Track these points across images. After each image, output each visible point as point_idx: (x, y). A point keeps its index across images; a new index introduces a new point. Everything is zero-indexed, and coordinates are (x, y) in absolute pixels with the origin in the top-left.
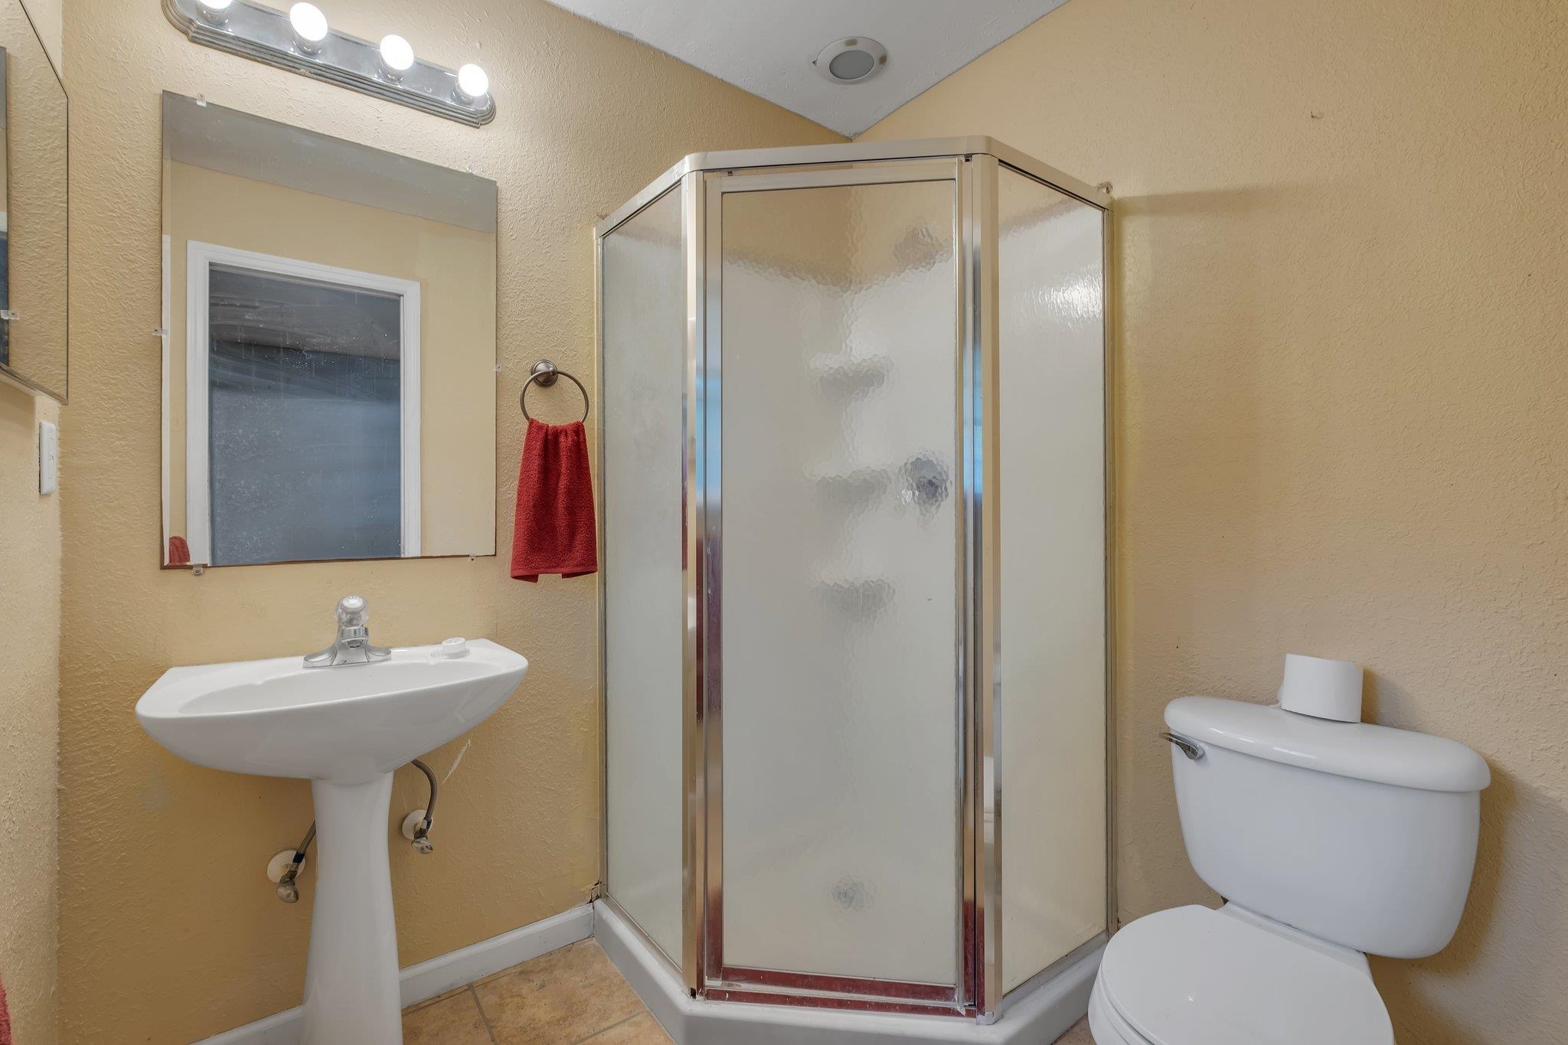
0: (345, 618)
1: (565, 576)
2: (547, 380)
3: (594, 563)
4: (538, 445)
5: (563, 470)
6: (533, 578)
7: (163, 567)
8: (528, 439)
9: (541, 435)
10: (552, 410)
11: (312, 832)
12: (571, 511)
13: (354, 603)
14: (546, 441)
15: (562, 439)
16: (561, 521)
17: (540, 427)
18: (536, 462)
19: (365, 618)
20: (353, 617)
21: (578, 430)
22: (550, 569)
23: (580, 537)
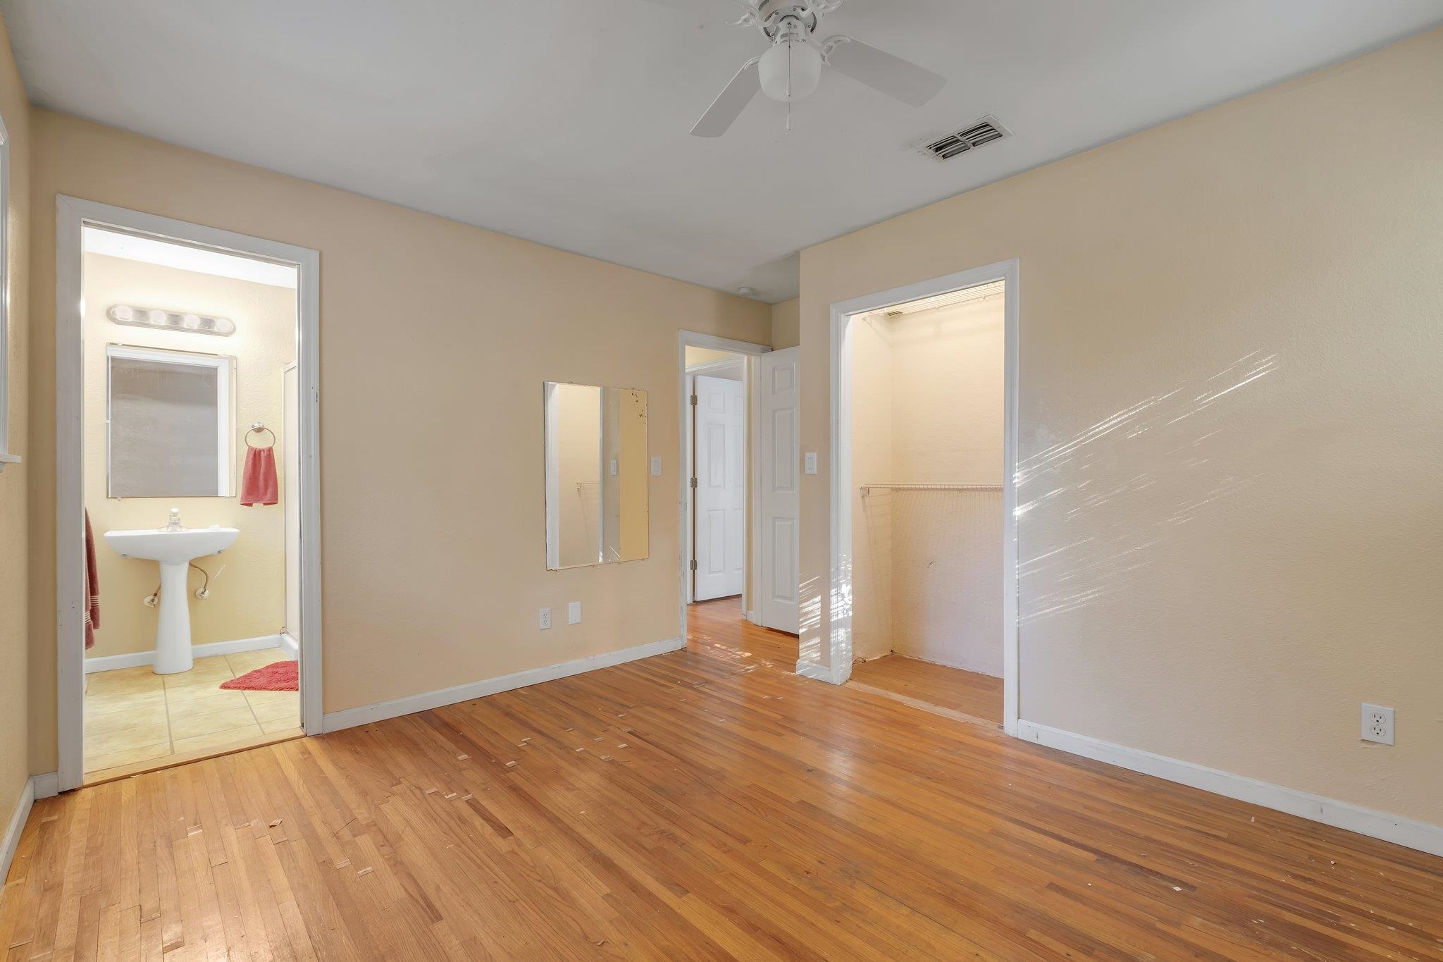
0: (172, 515)
1: (265, 504)
2: (259, 430)
3: (277, 499)
4: (251, 456)
5: (263, 465)
6: (250, 505)
7: (108, 497)
8: (248, 454)
9: (253, 452)
10: (259, 443)
11: (160, 588)
12: (266, 480)
13: (175, 510)
14: (255, 454)
15: (262, 453)
16: (261, 483)
17: (252, 449)
18: (250, 462)
19: (179, 516)
20: (175, 515)
21: (270, 450)
22: (258, 500)
23: (270, 491)
